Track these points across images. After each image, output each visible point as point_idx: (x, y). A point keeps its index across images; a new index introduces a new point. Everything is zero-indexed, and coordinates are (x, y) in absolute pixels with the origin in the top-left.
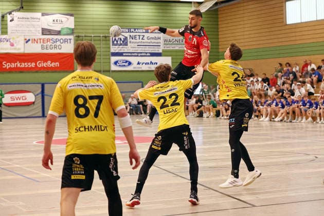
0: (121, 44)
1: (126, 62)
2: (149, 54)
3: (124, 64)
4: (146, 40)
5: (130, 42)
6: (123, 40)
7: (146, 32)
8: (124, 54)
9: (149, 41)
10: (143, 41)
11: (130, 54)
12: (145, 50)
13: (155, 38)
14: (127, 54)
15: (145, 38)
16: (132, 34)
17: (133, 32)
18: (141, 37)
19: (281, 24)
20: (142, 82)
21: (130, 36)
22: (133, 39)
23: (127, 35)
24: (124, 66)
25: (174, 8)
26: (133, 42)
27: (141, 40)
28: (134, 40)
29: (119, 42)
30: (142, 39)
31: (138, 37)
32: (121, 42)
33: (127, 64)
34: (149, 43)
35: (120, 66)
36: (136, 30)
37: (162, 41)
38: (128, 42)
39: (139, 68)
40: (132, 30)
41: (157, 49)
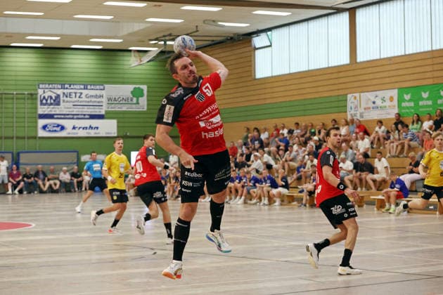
0: (51, 104)
1: (58, 126)
2: (88, 117)
3: (55, 129)
4: (84, 98)
5: (64, 101)
6: (54, 98)
7: (84, 89)
8: (56, 116)
9: (89, 99)
10: (80, 99)
11: (62, 116)
12: (82, 111)
13: (96, 96)
14: (59, 116)
15: (83, 96)
16: (65, 91)
17: (67, 88)
18: (78, 95)
19: (250, 79)
20: (77, 152)
21: (64, 93)
22: (67, 97)
23: (60, 92)
24: (55, 131)
25: (122, 58)
26: (67, 102)
27: (77, 99)
28: (68, 99)
29: (49, 102)
30: (79, 97)
31: (74, 95)
32: (52, 101)
33: (58, 129)
34: (88, 102)
35: (50, 131)
36: (72, 87)
37: (104, 100)
38: (61, 101)
39: (74, 133)
40: (66, 86)
41: (98, 110)
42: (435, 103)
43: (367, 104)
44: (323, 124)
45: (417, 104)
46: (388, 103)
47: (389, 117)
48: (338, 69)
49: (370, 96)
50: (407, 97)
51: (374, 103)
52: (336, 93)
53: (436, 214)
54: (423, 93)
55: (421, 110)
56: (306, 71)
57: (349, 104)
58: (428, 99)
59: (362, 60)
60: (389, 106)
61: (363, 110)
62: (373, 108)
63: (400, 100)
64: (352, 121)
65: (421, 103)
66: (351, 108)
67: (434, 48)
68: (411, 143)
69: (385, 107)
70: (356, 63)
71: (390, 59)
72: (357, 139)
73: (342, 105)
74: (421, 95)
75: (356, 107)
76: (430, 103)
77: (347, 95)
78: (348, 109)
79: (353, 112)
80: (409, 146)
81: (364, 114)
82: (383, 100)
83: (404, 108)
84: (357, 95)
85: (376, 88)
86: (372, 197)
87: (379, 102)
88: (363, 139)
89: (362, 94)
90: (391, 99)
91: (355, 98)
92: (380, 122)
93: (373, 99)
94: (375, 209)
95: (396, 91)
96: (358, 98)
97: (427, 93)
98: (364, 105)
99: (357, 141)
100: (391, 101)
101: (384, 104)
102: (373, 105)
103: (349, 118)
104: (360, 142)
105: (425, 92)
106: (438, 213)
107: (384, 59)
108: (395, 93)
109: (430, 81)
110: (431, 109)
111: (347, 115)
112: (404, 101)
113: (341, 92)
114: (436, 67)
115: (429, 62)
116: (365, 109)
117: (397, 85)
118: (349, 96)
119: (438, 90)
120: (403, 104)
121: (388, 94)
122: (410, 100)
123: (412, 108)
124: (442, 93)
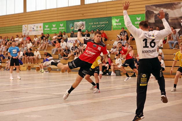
42: (58, 29)
43: (31, 29)
44: (13, 37)
45: (51, 29)
46: (39, 29)
47: (39, 34)
48: (19, 15)
49: (32, 26)
50: (47, 26)
51: (33, 28)
52: (18, 24)
53: (60, 73)
54: (53, 25)
55: (52, 31)
56: (5, 15)
57: (23, 29)
58: (55, 27)
59: (28, 11)
61: (29, 32)
62: (32, 31)
63: (44, 27)
64: (25, 36)
65: (52, 29)
66: (24, 31)
67: (58, 7)
68: (49, 45)
70: (26, 12)
71: (40, 11)
72: (27, 43)
73: (20, 29)
74: (52, 25)
75: (26, 30)
76: (56, 29)
77: (22, 25)
78: (23, 31)
79: (25, 32)
80: (48, 46)
81: (29, 33)
82: (37, 27)
83: (46, 31)
84: (27, 25)
85: (34, 23)
86: (34, 66)
87: (35, 28)
88: (29, 43)
89: (29, 25)
90: (40, 27)
91: (26, 26)
92: (36, 36)
93: (33, 27)
94: (36, 71)
95: (42, 24)
96: (27, 27)
98: (29, 30)
101: (37, 29)
102: (33, 29)
103: (23, 34)
104: (28, 44)
105: (54, 25)
106: (61, 72)
107: (37, 11)
108: (42, 25)
109: (56, 20)
110: (56, 31)
111: (22, 33)
112: (46, 28)
113: (20, 24)
114: (59, 15)
115: (56, 12)
116: (30, 31)
117: (43, 22)
118: (23, 26)
119: (59, 24)
120: (45, 29)
121: (39, 25)
122: (48, 28)
123: (49, 31)
124: (61, 25)
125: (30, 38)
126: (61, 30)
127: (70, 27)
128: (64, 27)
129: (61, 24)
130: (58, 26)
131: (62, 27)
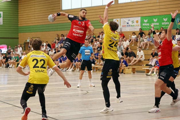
42: (160, 24)
43: (124, 24)
46: (135, 24)
47: (136, 30)
49: (126, 20)
50: (146, 21)
51: (128, 23)
58: (157, 22)
59: (121, 2)
60: (136, 25)
61: (122, 27)
62: (127, 26)
69: (134, 25)
70: (118, 3)
74: (153, 20)
76: (158, 24)
77: (113, 19)
81: (122, 29)
82: (133, 22)
83: (144, 26)
84: (119, 19)
85: (129, 16)
87: (130, 23)
89: (121, 19)
90: (137, 22)
92: (134, 33)
93: (127, 22)
96: (119, 21)
97: (157, 19)
98: (122, 25)
99: (122, 42)
100: (137, 23)
101: (133, 24)
102: (128, 25)
104: (124, 42)
105: (155, 19)
107: (133, 2)
108: (139, 19)
109: (158, 14)
110: (158, 27)
113: (110, 18)
114: (161, 7)
115: (158, 4)
117: (140, 15)
119: (163, 18)
120: (144, 24)
121: (135, 19)
122: (147, 23)
123: (148, 26)
124: (164, 20)
125: (123, 35)
126: (164, 25)
127: (177, 22)
128: (168, 22)
129: (165, 18)
130: (160, 21)
131: (166, 22)
